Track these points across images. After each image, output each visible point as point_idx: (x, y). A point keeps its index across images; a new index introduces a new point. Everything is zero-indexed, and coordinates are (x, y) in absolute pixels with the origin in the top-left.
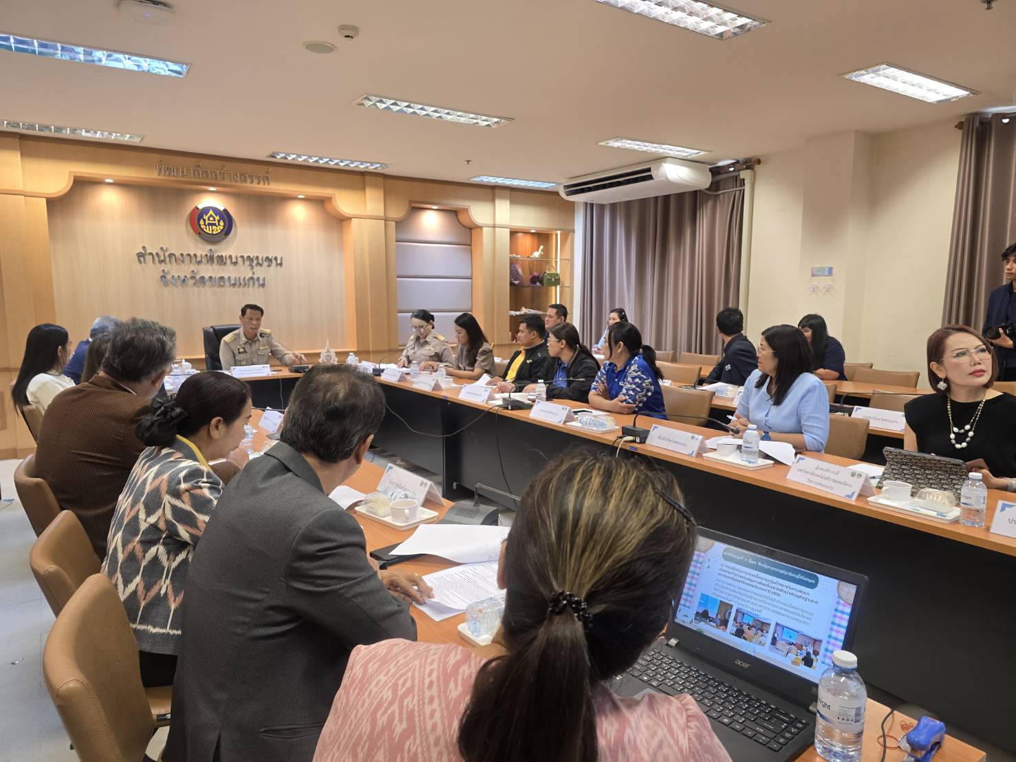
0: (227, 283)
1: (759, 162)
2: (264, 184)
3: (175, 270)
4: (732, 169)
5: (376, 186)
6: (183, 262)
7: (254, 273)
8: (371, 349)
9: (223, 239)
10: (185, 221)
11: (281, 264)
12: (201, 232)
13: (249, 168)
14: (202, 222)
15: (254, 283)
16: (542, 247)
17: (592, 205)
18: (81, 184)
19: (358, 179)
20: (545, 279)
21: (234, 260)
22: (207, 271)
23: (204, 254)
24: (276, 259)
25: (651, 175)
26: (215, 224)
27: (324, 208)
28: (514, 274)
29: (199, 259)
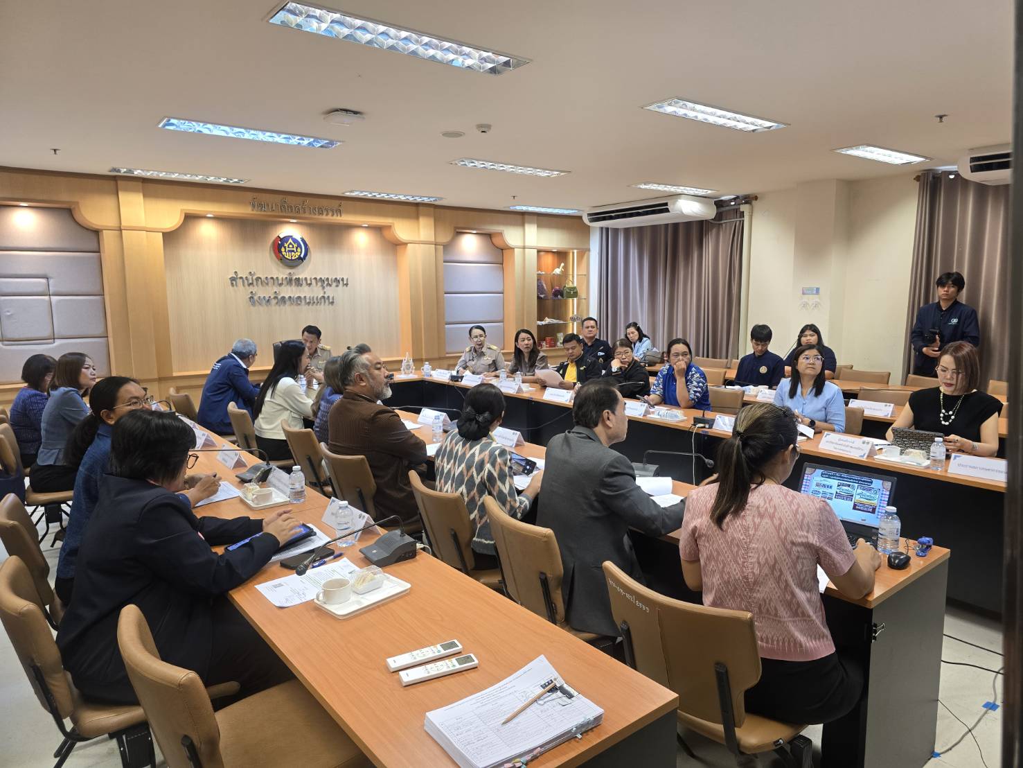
0: (303, 301)
1: (756, 198)
2: (337, 216)
3: (262, 292)
4: (733, 203)
5: (428, 215)
6: (267, 284)
7: (325, 293)
8: (424, 358)
9: (301, 264)
10: (269, 249)
11: (347, 285)
12: (282, 258)
13: (324, 202)
14: (283, 250)
15: (325, 302)
16: (561, 265)
17: (608, 230)
18: (190, 218)
19: (413, 210)
20: (565, 292)
21: (309, 282)
22: (287, 292)
23: (284, 277)
24: (343, 280)
25: (668, 209)
26: (293, 251)
27: (381, 234)
28: (540, 289)
29: (280, 282)
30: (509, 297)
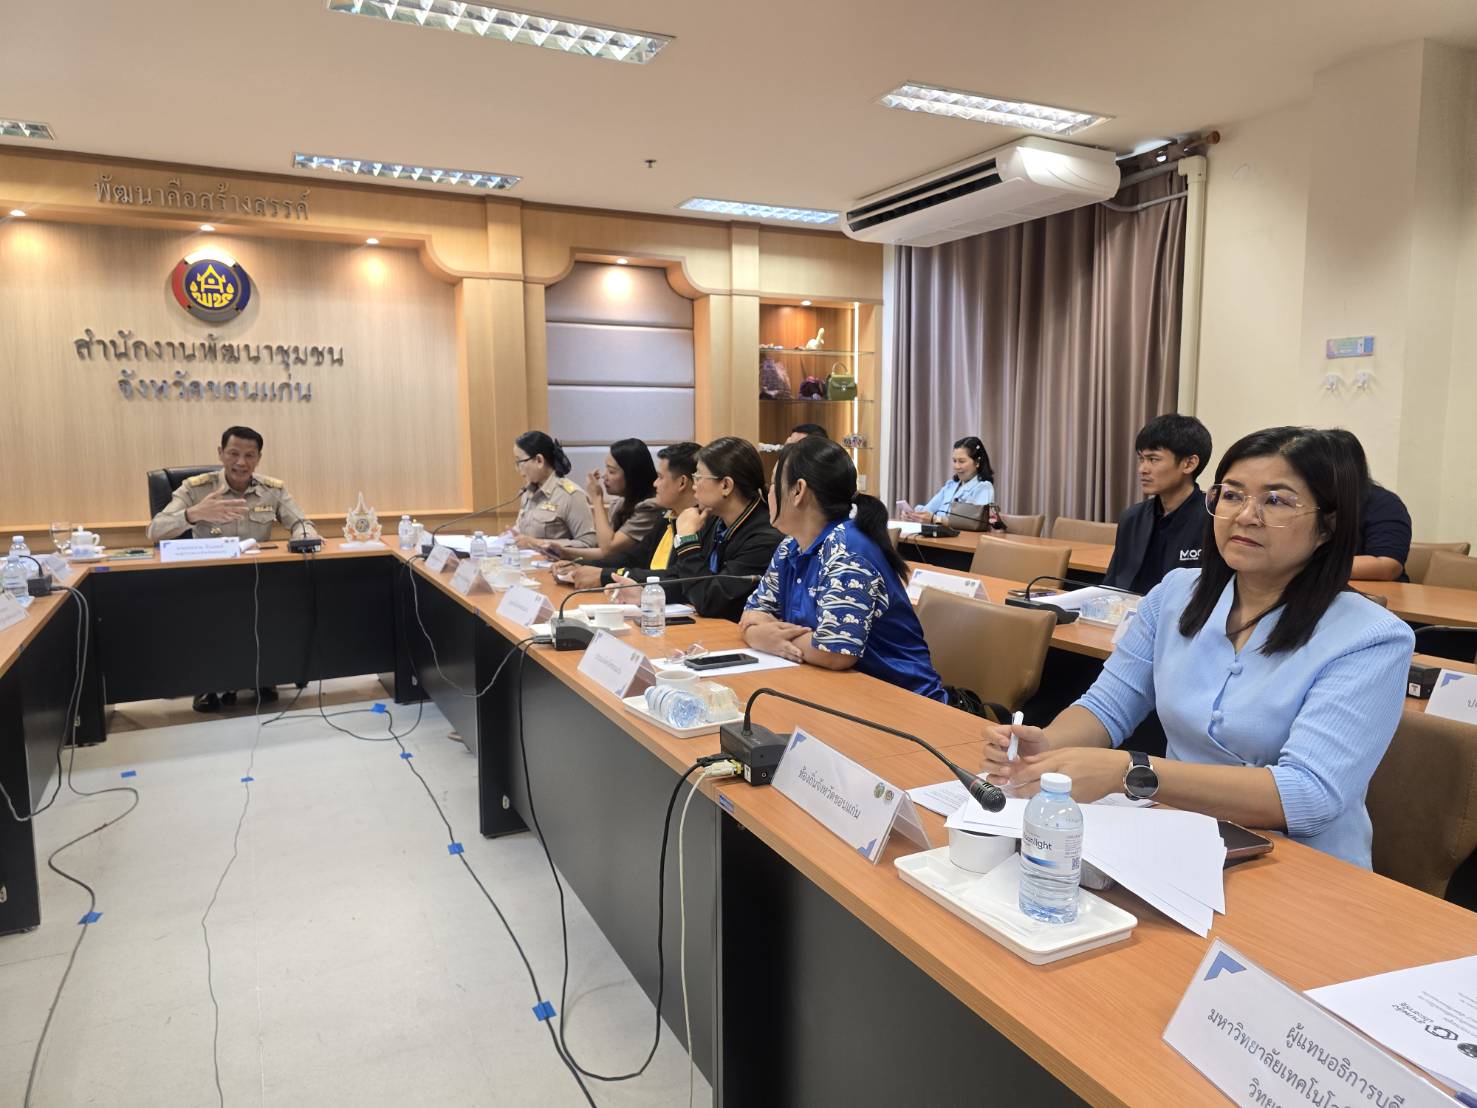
0: (241, 393)
1: (1216, 137)
2: (298, 218)
3: (146, 371)
4: (1162, 159)
5: (506, 221)
6: (160, 356)
7: (290, 376)
8: (498, 510)
9: (235, 316)
10: (163, 285)
11: (340, 361)
12: (193, 304)
13: (270, 190)
14: (194, 287)
15: (290, 394)
16: (822, 331)
17: (909, 249)
19: (474, 209)
20: (829, 387)
21: (253, 353)
22: (205, 372)
23: (198, 343)
24: (331, 351)
25: (997, 175)
26: (218, 291)
28: (767, 378)
29: (189, 351)
30: (704, 393)
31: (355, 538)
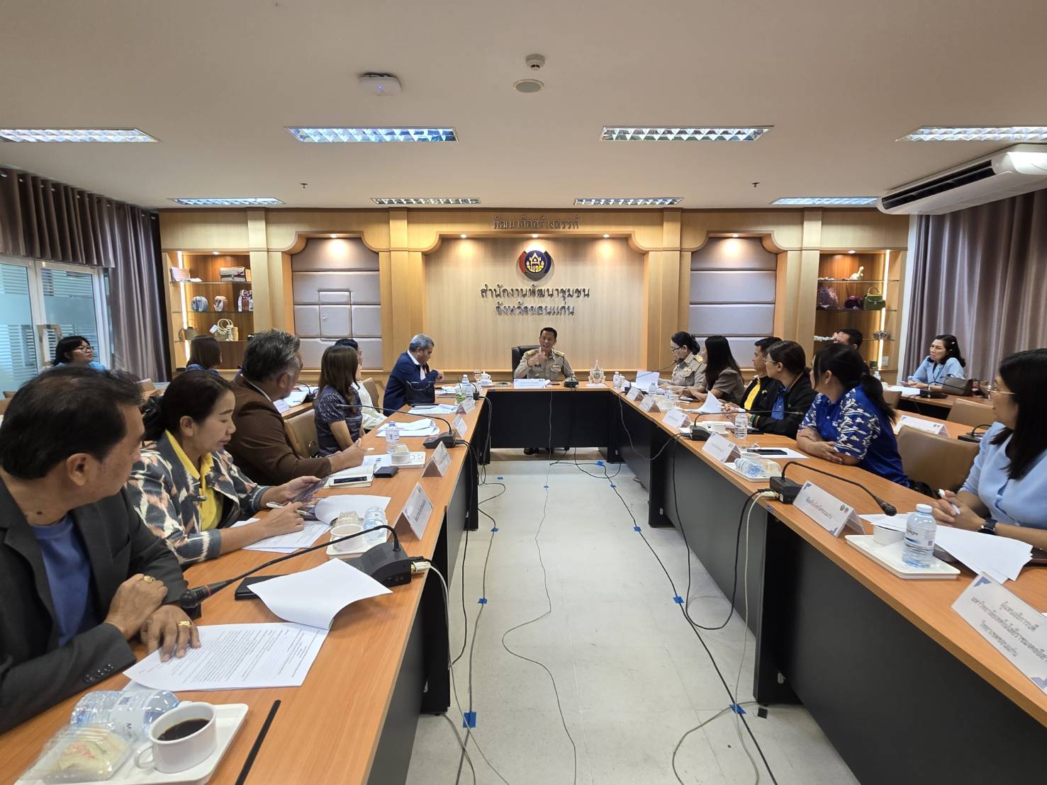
0: (544, 311)
2: (574, 228)
3: (508, 302)
5: (673, 220)
6: (513, 295)
7: (565, 303)
9: (543, 277)
10: (516, 263)
11: (588, 295)
12: (527, 271)
13: (562, 216)
14: (528, 263)
15: (565, 311)
16: (862, 268)
18: (446, 241)
19: (655, 216)
20: (866, 301)
21: (550, 293)
22: (530, 302)
23: (528, 289)
24: (584, 291)
25: (991, 169)
27: (628, 245)
28: (822, 296)
29: (524, 293)
30: (780, 307)
31: (593, 382)
